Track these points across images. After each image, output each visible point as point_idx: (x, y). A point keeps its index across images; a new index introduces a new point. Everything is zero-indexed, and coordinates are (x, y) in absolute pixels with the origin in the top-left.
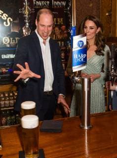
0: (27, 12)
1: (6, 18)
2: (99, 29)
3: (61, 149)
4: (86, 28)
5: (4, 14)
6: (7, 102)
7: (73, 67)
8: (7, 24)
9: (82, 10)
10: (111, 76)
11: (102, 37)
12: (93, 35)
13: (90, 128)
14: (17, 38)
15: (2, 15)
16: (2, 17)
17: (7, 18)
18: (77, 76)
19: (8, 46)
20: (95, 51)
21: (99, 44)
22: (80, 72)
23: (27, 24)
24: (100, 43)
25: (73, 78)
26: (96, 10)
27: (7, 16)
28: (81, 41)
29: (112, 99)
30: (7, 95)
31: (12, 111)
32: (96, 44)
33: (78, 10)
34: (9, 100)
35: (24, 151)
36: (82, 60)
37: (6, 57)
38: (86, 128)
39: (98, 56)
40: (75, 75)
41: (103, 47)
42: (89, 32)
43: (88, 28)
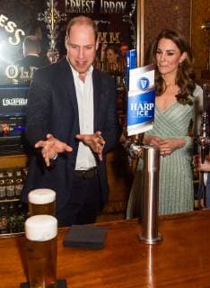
0: (52, 20)
1: (12, 31)
2: (185, 56)
3: (100, 280)
4: (160, 52)
5: (10, 23)
6: (10, 188)
7: (129, 127)
8: (14, 40)
9: (157, 19)
10: (200, 144)
11: (191, 70)
12: (174, 66)
13: (158, 241)
14: (32, 68)
15: (6, 23)
16: (6, 27)
17: (15, 29)
18: (137, 144)
19: (16, 82)
20: (176, 96)
21: (183, 83)
22: (142, 135)
23: (53, 41)
24: (186, 82)
25: (129, 146)
26: (182, 19)
27: (15, 25)
28: (144, 79)
29: (205, 188)
30: (10, 175)
31: (20, 206)
32: (179, 83)
33: (148, 19)
34: (15, 184)
35: (28, 283)
36: (146, 114)
37: (12, 104)
38: (150, 241)
39: (182, 106)
40: (132, 142)
41: (192, 89)
42: (165, 61)
43: (164, 53)
